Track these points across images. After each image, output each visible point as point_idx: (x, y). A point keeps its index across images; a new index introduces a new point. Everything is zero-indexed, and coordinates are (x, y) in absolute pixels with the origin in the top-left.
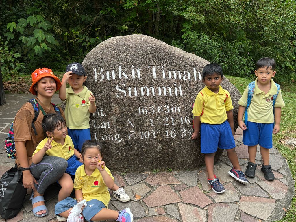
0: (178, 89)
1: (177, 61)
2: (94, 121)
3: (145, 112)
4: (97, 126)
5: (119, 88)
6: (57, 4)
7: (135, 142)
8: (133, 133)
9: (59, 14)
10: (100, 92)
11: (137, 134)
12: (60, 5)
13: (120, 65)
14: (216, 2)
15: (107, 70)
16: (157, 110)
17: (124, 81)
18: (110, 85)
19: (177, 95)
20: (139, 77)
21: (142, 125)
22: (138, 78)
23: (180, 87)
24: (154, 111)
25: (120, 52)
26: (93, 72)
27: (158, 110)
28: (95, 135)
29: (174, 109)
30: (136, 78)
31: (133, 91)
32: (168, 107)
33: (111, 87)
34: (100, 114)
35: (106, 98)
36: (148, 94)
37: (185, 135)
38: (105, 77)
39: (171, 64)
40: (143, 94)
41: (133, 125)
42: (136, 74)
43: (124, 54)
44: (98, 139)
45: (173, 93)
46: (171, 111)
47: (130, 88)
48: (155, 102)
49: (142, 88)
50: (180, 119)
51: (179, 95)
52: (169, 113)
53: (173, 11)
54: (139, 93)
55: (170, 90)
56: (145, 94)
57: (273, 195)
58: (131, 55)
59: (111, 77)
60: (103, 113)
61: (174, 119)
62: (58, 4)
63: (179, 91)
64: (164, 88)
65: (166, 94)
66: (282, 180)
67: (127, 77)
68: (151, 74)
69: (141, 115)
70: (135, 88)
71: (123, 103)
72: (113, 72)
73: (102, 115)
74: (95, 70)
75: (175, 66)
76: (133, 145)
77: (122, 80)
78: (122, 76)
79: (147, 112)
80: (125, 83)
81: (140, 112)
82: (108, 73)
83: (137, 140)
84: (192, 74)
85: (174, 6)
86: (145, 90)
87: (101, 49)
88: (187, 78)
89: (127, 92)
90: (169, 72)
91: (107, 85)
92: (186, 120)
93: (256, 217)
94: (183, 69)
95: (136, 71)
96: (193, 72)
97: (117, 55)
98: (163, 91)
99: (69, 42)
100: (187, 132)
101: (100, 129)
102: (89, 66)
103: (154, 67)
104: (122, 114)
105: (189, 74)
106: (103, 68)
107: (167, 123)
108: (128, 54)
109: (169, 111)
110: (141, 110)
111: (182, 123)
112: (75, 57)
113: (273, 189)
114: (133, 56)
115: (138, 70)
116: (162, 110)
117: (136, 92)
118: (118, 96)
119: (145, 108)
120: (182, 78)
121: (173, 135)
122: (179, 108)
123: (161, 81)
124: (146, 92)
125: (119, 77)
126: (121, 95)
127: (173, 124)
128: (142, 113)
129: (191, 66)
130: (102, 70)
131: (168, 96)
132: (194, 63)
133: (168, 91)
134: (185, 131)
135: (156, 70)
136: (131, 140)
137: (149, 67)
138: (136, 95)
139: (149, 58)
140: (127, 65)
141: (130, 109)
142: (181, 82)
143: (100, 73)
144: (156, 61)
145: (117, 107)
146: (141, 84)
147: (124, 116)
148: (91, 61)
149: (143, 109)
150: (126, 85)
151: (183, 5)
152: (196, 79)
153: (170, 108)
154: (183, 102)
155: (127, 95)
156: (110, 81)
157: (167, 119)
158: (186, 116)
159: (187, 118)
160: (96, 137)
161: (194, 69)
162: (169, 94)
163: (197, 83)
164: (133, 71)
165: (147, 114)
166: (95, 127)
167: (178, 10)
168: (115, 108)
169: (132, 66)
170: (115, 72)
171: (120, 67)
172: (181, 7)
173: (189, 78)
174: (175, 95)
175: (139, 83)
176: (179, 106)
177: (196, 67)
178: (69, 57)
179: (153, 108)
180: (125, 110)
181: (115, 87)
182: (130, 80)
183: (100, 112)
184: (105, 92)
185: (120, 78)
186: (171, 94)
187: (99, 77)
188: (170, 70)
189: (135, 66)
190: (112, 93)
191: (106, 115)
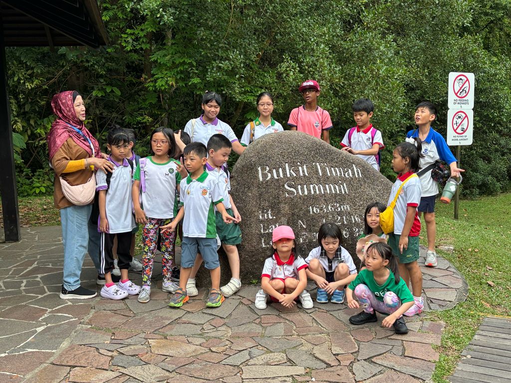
0: (343, 186)
1: (338, 158)
2: (262, 225)
3: (317, 211)
4: (264, 230)
5: (289, 186)
6: (16, 79)
7: (307, 245)
8: (305, 234)
9: (21, 97)
10: (267, 192)
11: (309, 236)
12: (22, 82)
13: (286, 163)
14: (299, 83)
15: (274, 169)
16: (328, 208)
17: (294, 179)
18: (278, 184)
19: (343, 193)
20: (307, 174)
21: (314, 226)
22: (306, 176)
23: (345, 185)
24: (325, 210)
25: (284, 149)
26: (257, 171)
27: (330, 209)
28: (263, 241)
29: (344, 208)
30: (304, 175)
31: (302, 189)
32: (338, 205)
33: (279, 186)
34: (268, 216)
35: (275, 198)
36: (318, 192)
37: (358, 234)
38: (272, 176)
39: (332, 161)
40: (313, 192)
41: (304, 227)
42: (303, 171)
43: (289, 151)
44: (265, 245)
45: (340, 190)
46: (341, 209)
47: (299, 187)
48: (325, 200)
49: (311, 186)
50: (351, 217)
51: (345, 192)
52: (340, 211)
53: (234, 96)
54: (309, 190)
55: (337, 187)
56: (315, 192)
57: (451, 286)
58: (295, 152)
59: (278, 175)
60: (271, 215)
61: (346, 218)
62: (19, 79)
63: (344, 189)
64: (331, 185)
65: (334, 192)
66: (454, 276)
67: (295, 175)
68: (317, 171)
69: (313, 214)
70: (305, 186)
71: (293, 203)
72: (280, 170)
73: (270, 217)
74: (259, 169)
75: (337, 162)
76: (305, 249)
77: (291, 178)
78: (291, 174)
79: (318, 211)
80: (295, 181)
81: (311, 212)
82: (274, 171)
83: (309, 242)
84: (353, 170)
85: (236, 88)
86: (314, 188)
87: (261, 146)
88: (349, 175)
89: (297, 190)
90: (332, 169)
91: (274, 184)
92: (356, 219)
93: (444, 300)
94: (344, 166)
95: (303, 168)
96: (353, 168)
97: (282, 153)
98: (330, 189)
99: (38, 144)
100: (359, 231)
101: (268, 233)
102: (252, 165)
103: (318, 164)
104: (293, 214)
105: (350, 171)
106: (269, 167)
107: (339, 221)
108: (292, 150)
109: (339, 209)
110: (313, 210)
111: (354, 222)
112: (41, 170)
113: (449, 282)
114: (297, 153)
115: (305, 167)
116: (333, 209)
117: (306, 190)
118: (287, 195)
119: (316, 207)
120: (344, 175)
121: (346, 235)
122: (348, 206)
123: (327, 178)
124: (316, 190)
125: (287, 175)
126: (291, 194)
127: (345, 223)
128: (314, 212)
129: (350, 162)
130: (268, 168)
131: (336, 194)
132: (352, 159)
133: (335, 188)
134: (357, 230)
135: (321, 167)
136: (303, 243)
137: (314, 164)
138: (306, 193)
139: (312, 154)
140: (294, 162)
141: (302, 208)
142: (344, 180)
143: (266, 172)
144: (319, 157)
145: (287, 208)
146: (310, 182)
147: (296, 217)
148: (254, 160)
149: (314, 208)
150: (295, 184)
151: (246, 86)
152: (357, 176)
153: (340, 206)
154: (350, 200)
155: (297, 193)
156: (278, 180)
157: (339, 218)
158: (356, 214)
159: (357, 217)
160: (263, 244)
161: (354, 165)
162: (336, 192)
163: (359, 181)
164: (300, 168)
165: (319, 213)
166: (262, 231)
167: (240, 93)
168: (285, 208)
169: (299, 163)
170: (282, 170)
171: (287, 164)
172: (243, 89)
173: (351, 176)
174: (342, 192)
175: (307, 180)
176: (348, 204)
177: (355, 164)
178: (30, 172)
179: (324, 206)
180: (296, 210)
181: (283, 186)
182: (298, 178)
183: (268, 214)
184: (272, 192)
185: (289, 176)
186: (338, 192)
187: (264, 176)
188: (333, 167)
189: (301, 163)
190: (281, 192)
191: (274, 217)
